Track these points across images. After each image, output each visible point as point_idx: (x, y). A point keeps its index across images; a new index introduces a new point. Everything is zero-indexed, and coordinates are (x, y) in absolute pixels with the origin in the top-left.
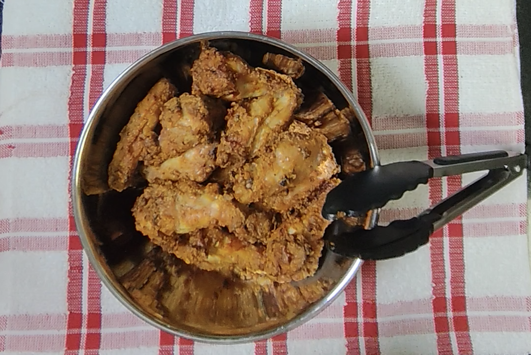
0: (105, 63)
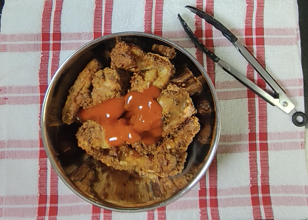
0: (60, 50)
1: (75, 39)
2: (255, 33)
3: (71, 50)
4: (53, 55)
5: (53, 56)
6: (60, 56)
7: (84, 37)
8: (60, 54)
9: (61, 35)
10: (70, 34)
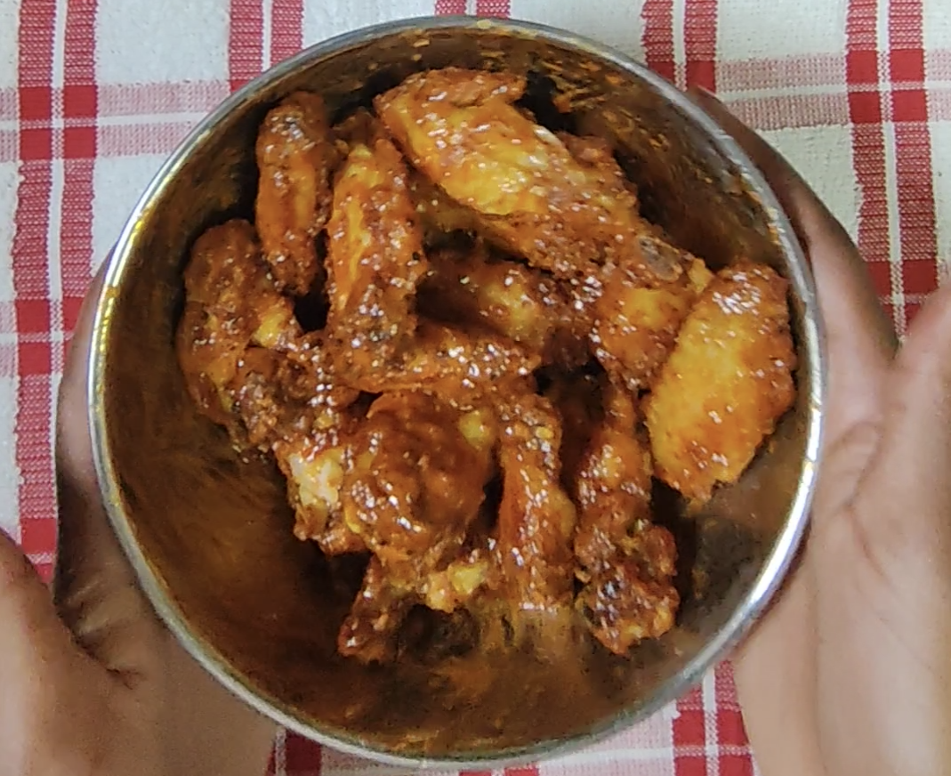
0: (94, 155)
1: (154, 110)
2: (888, 71)
3: (137, 154)
4: (66, 176)
5: (66, 182)
6: (94, 181)
7: (190, 100)
8: (94, 171)
9: (97, 93)
10: (133, 90)
